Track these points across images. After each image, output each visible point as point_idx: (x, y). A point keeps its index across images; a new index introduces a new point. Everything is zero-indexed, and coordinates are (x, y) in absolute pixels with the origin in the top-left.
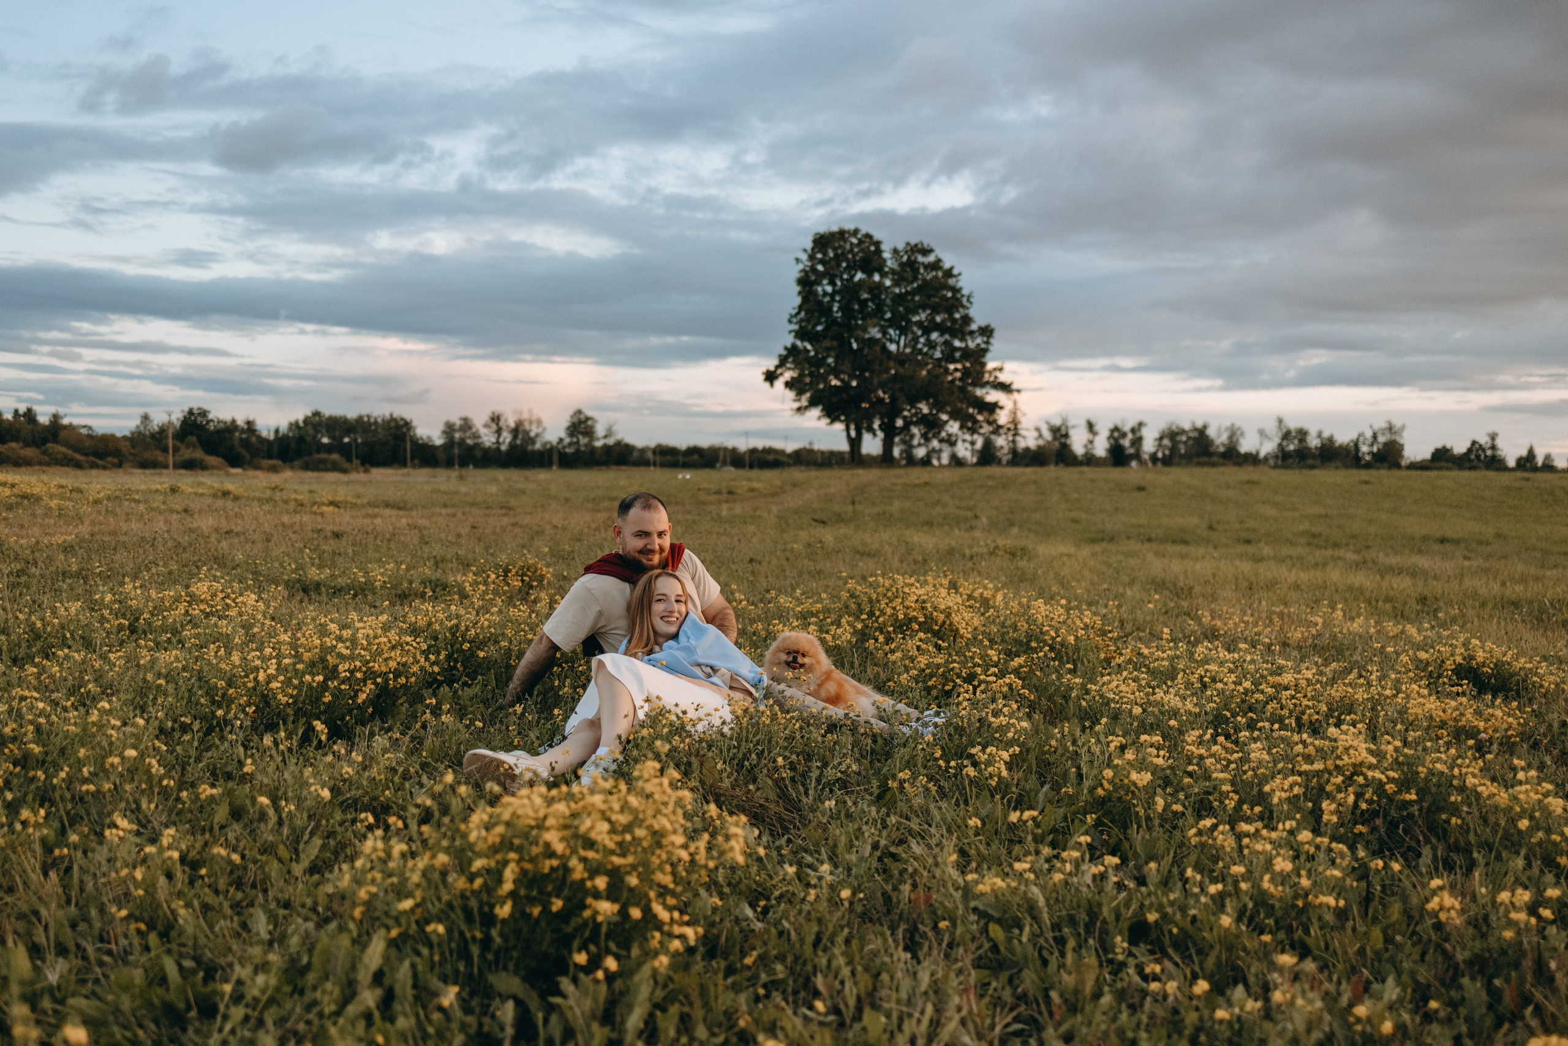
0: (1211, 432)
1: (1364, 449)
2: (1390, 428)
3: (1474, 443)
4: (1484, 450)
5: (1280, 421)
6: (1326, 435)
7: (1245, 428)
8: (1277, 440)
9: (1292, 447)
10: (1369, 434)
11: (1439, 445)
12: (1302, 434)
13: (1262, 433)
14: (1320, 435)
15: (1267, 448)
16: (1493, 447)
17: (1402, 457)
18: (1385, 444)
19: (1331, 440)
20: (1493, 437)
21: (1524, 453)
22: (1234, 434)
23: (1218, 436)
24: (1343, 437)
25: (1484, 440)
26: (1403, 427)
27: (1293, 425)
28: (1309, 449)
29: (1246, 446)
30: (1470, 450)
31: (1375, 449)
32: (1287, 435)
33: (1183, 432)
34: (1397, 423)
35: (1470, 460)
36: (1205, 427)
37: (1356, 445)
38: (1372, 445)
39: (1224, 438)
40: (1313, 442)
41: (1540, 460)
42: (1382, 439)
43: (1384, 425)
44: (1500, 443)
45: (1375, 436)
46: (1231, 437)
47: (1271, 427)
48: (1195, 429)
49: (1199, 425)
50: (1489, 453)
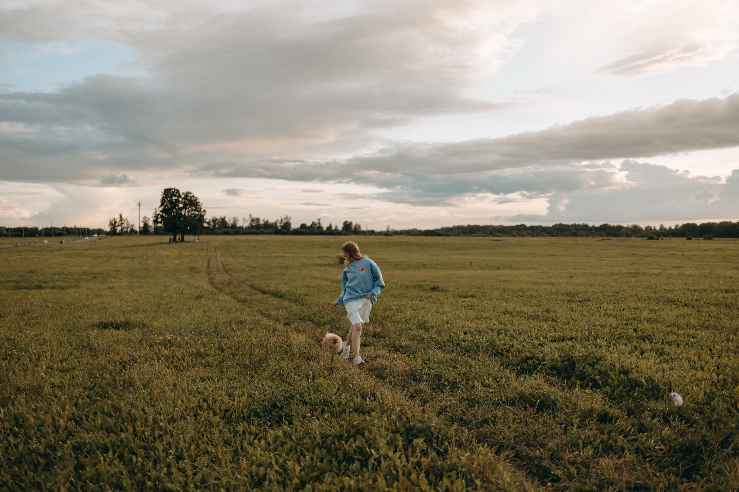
0: (227, 220)
1: (278, 225)
2: (287, 218)
3: (313, 222)
4: (316, 224)
5: (250, 215)
6: (266, 220)
7: (239, 218)
8: (250, 222)
9: (254, 224)
10: (280, 220)
11: (302, 223)
12: (258, 220)
13: (244, 219)
14: (264, 220)
15: (246, 225)
16: (319, 224)
17: (290, 227)
18: (285, 223)
19: (267, 222)
20: (319, 220)
21: (328, 226)
22: (235, 220)
23: (230, 221)
24: (271, 221)
25: (316, 221)
26: (291, 217)
27: (255, 216)
28: (260, 225)
29: (239, 224)
30: (312, 225)
31: (282, 225)
32: (253, 220)
33: (217, 219)
34: (289, 216)
35: (312, 228)
36: (225, 218)
37: (276, 223)
38: (281, 223)
39: (232, 222)
40: (262, 222)
41: (333, 228)
42: (284, 221)
43: (285, 217)
44: (321, 222)
45: (282, 220)
46: (234, 221)
47: (247, 218)
48: (221, 219)
49: (223, 217)
50: (318, 225)
